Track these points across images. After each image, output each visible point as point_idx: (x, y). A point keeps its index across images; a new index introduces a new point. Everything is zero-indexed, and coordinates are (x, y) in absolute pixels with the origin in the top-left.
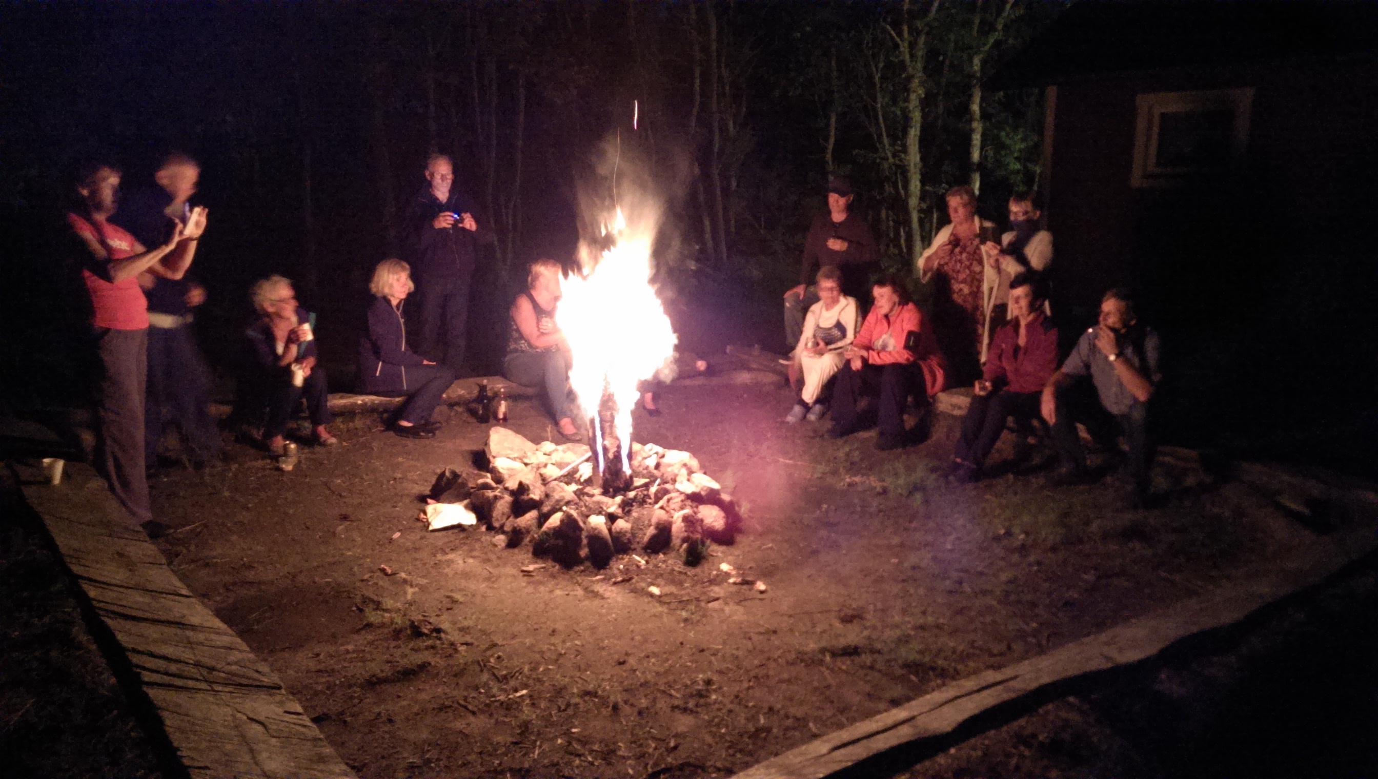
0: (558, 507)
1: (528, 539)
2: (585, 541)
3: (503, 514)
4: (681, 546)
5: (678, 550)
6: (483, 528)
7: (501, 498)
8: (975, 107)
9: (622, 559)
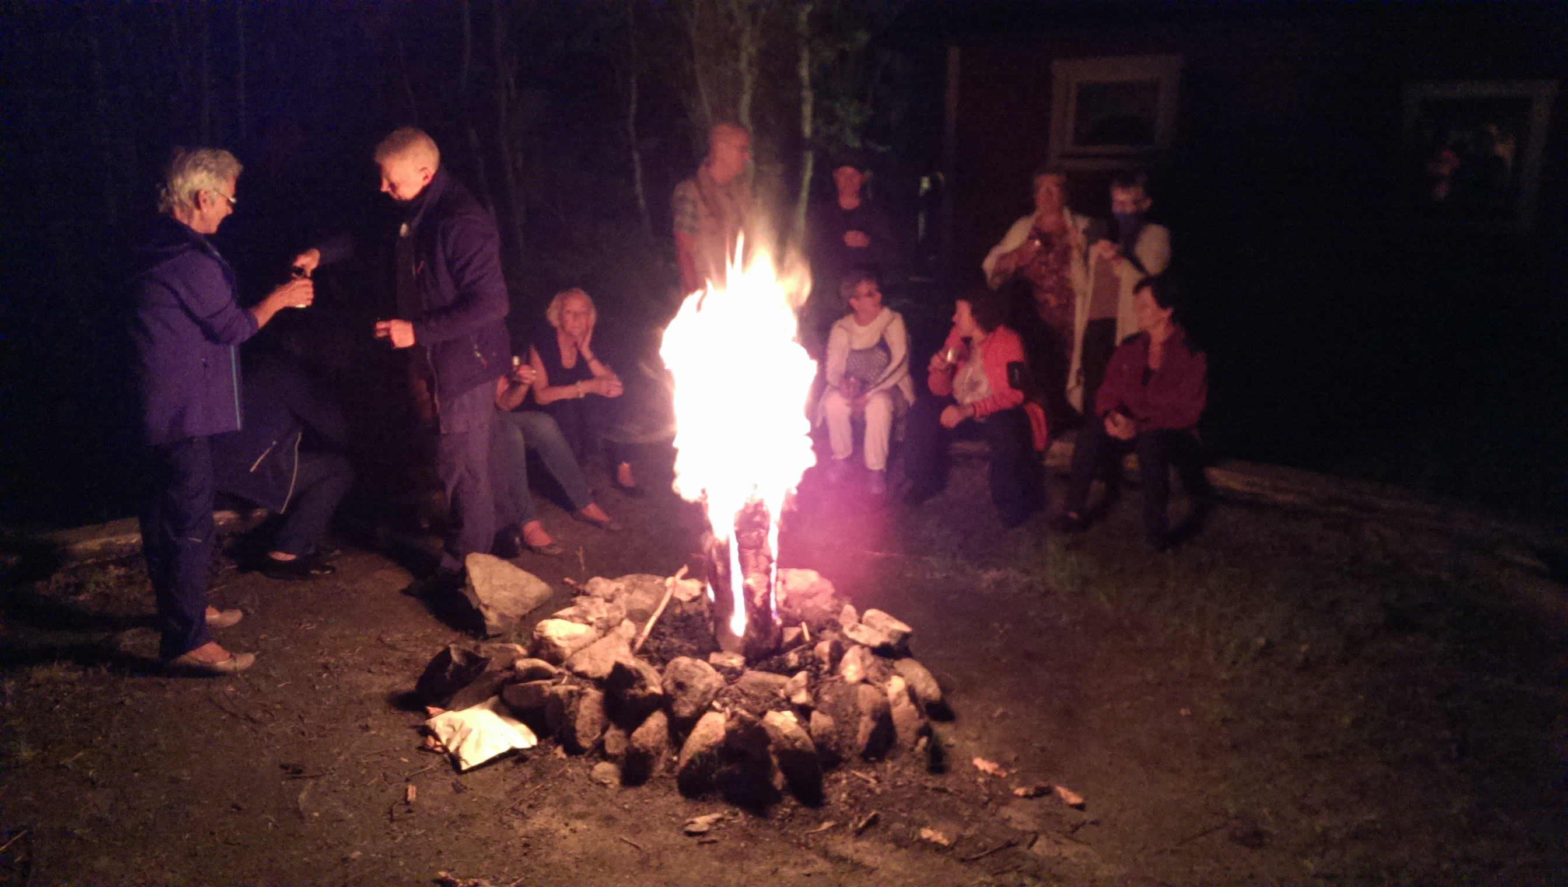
0: (706, 704)
1: (662, 766)
2: (775, 760)
3: (593, 723)
4: (916, 743)
5: (912, 750)
6: (560, 752)
7: (581, 695)
8: (804, 73)
9: (838, 781)
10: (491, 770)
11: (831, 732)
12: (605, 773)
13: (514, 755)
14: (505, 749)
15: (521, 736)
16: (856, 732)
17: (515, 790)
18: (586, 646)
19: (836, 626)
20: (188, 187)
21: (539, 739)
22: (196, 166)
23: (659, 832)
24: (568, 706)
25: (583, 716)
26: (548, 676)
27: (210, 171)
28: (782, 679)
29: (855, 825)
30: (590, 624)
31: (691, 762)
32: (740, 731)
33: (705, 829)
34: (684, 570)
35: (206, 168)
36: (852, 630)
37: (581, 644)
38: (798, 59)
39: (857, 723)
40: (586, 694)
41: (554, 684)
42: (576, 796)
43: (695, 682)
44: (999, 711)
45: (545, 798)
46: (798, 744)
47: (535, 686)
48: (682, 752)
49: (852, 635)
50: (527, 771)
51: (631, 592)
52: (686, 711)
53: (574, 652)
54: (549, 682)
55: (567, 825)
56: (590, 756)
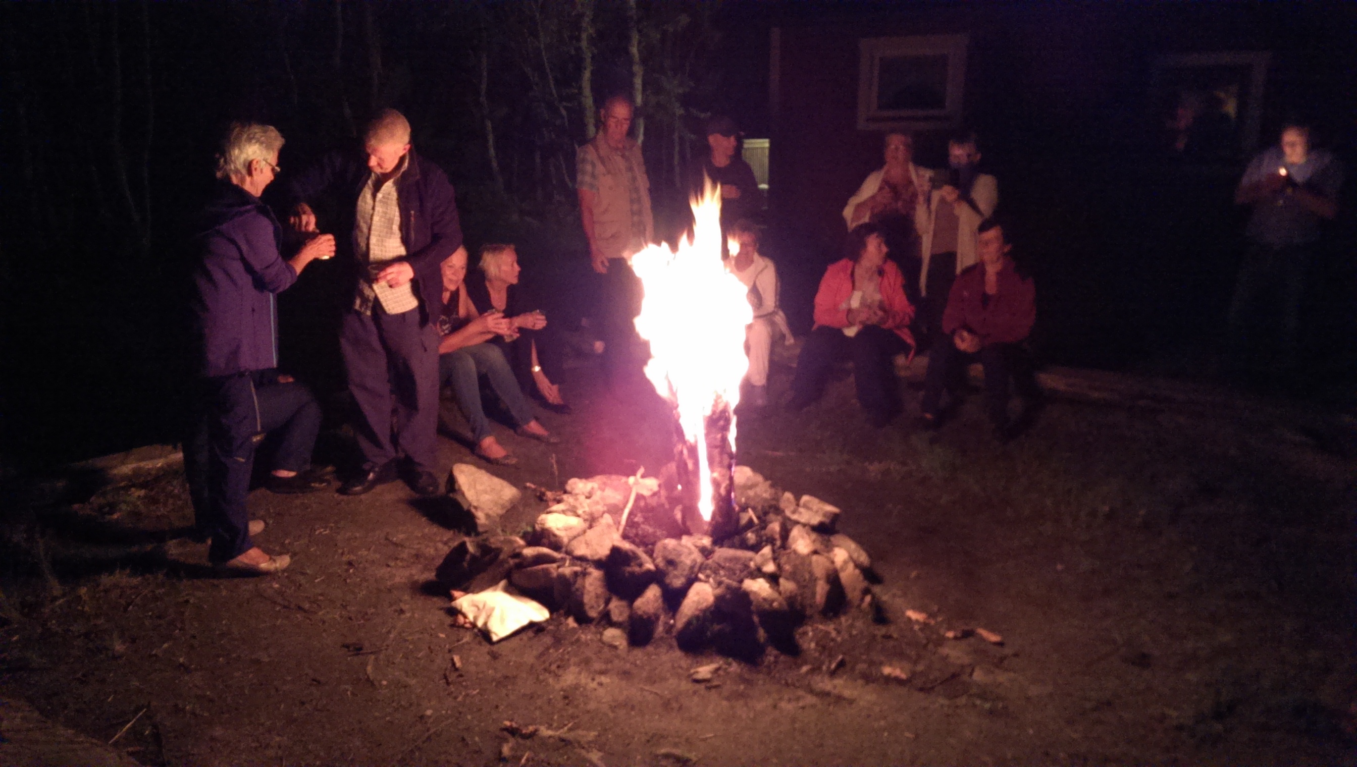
0: (693, 576)
1: (661, 629)
2: (756, 619)
5: (859, 606)
6: (571, 622)
7: (584, 574)
8: (634, 50)
9: (805, 633)
10: (515, 641)
11: (796, 595)
12: (614, 637)
13: (533, 628)
14: (524, 622)
15: (537, 612)
16: (814, 594)
17: (542, 654)
18: (579, 535)
19: (778, 510)
20: (243, 157)
21: (551, 613)
22: (249, 140)
23: (671, 681)
24: (575, 582)
25: (589, 592)
26: (552, 560)
27: (262, 143)
28: (749, 554)
29: (829, 667)
30: (578, 516)
31: (689, 623)
32: (728, 596)
33: (709, 676)
34: (641, 471)
35: (258, 141)
36: (794, 512)
37: (575, 533)
38: (628, 39)
39: (815, 586)
40: (590, 574)
41: (559, 567)
42: (594, 657)
43: (683, 558)
44: (913, 574)
45: (568, 660)
46: (775, 604)
47: (543, 569)
48: (678, 617)
49: (795, 517)
50: (547, 640)
51: (603, 490)
52: (678, 582)
53: (570, 540)
54: (555, 565)
55: (593, 679)
56: (599, 623)
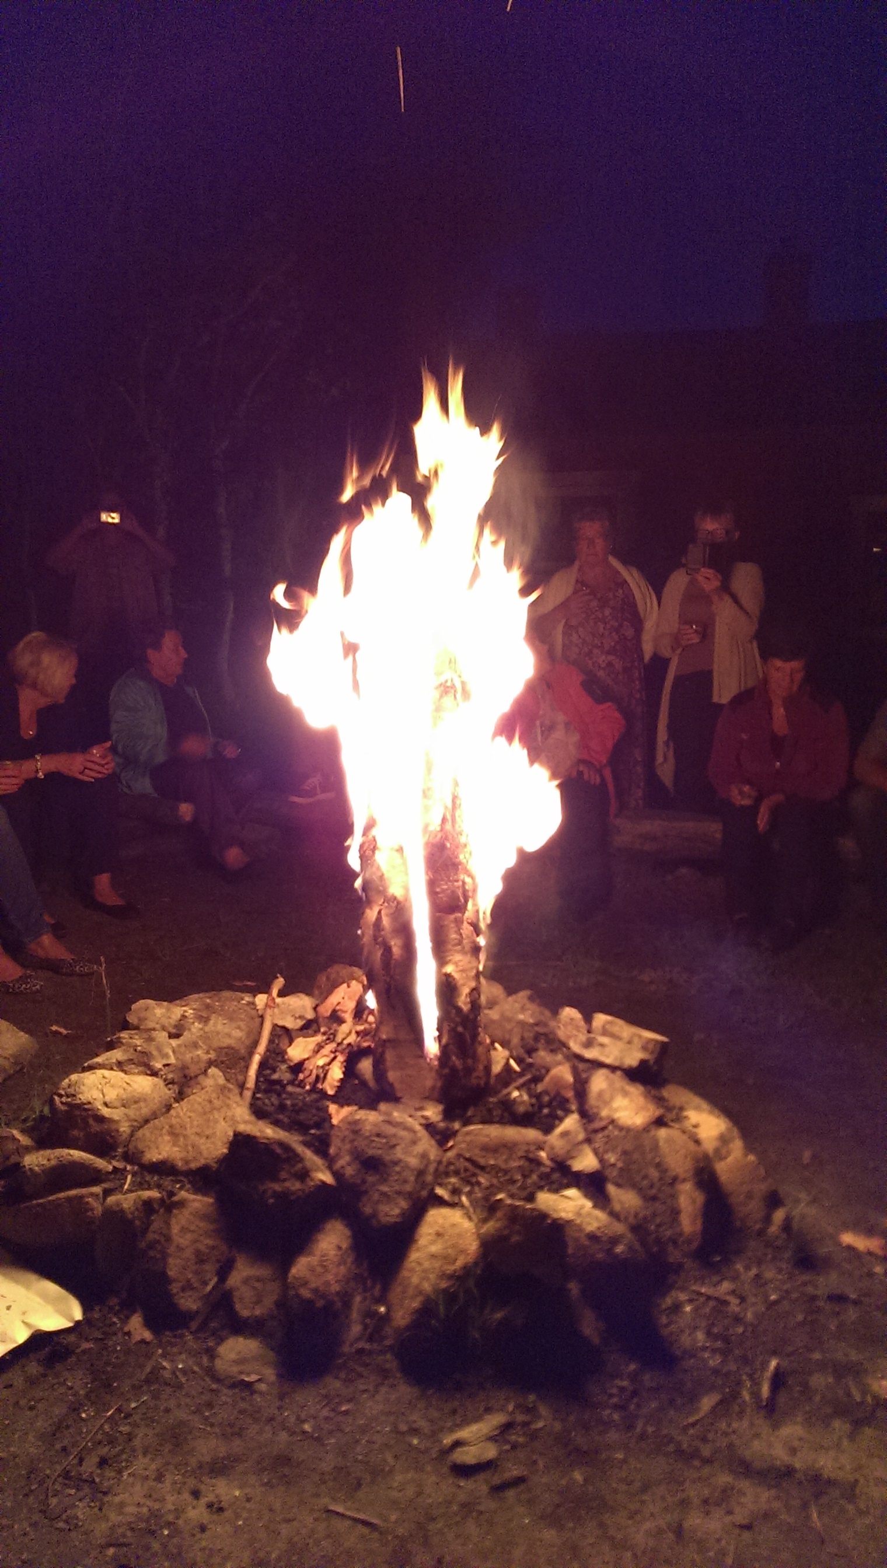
0: (424, 1193)
1: (356, 1329)
2: (577, 1288)
3: (201, 1260)
5: (761, 1233)
6: (136, 1326)
7: (169, 1205)
8: (222, 511)
11: (646, 1219)
12: (241, 1361)
14: (20, 1338)
15: (48, 1306)
16: (675, 1213)
17: (59, 1427)
18: (155, 1116)
21: (86, 1308)
24: (145, 1230)
25: (179, 1248)
26: (94, 1177)
29: (756, 1395)
31: (426, 1311)
32: (515, 1238)
33: (491, 1452)
34: (279, 983)
37: (145, 1111)
38: (214, 497)
39: (674, 1196)
40: (182, 1204)
41: (107, 1193)
42: (196, 1422)
43: (399, 1153)
47: (69, 1199)
48: (395, 1293)
50: (77, 1381)
52: (392, 1211)
53: (134, 1130)
54: (97, 1189)
56: (203, 1326)
